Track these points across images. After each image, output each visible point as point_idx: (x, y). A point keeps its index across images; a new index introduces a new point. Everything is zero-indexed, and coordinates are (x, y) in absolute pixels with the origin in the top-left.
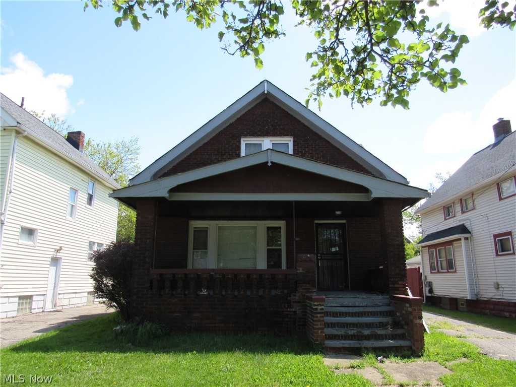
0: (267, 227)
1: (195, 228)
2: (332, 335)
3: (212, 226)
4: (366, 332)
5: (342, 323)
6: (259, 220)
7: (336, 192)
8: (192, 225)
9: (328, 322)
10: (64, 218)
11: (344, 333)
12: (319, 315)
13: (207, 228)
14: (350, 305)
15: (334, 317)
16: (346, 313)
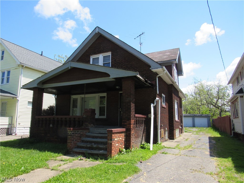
0: (100, 97)
1: (74, 98)
2: (82, 146)
3: (78, 97)
4: (95, 146)
5: (91, 141)
6: (96, 93)
7: (100, 77)
8: (72, 97)
9: (87, 140)
10: (52, 97)
11: (85, 146)
12: (69, 136)
13: (78, 98)
14: (103, 133)
15: (92, 138)
16: (98, 137)
